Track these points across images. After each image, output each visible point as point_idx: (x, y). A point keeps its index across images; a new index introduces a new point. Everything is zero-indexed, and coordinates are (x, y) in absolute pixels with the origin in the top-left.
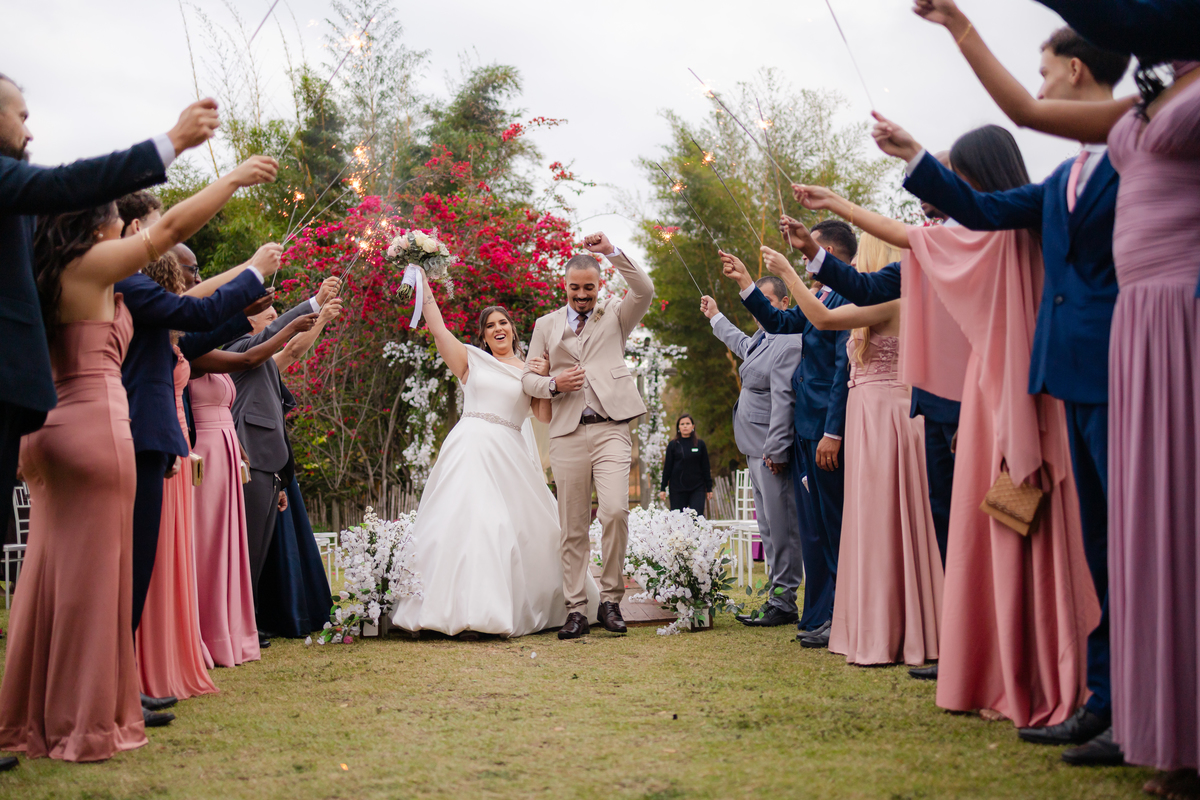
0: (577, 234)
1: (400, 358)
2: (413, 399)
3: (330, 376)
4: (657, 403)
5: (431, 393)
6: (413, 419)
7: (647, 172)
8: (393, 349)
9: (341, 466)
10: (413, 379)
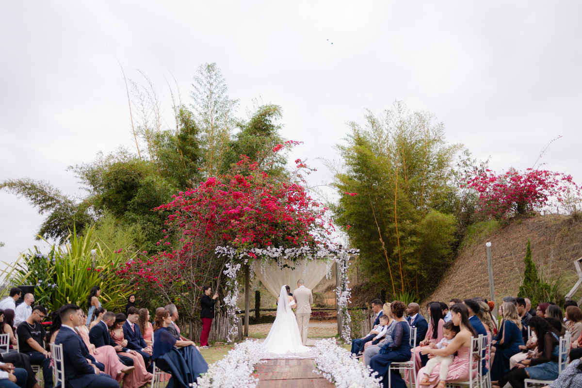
0: (307, 193)
1: (223, 254)
2: (228, 273)
3: (190, 259)
4: (345, 276)
5: (237, 270)
6: (229, 283)
7: (340, 151)
8: (220, 250)
9: (194, 304)
10: (229, 264)
